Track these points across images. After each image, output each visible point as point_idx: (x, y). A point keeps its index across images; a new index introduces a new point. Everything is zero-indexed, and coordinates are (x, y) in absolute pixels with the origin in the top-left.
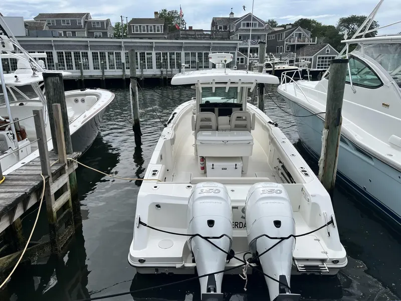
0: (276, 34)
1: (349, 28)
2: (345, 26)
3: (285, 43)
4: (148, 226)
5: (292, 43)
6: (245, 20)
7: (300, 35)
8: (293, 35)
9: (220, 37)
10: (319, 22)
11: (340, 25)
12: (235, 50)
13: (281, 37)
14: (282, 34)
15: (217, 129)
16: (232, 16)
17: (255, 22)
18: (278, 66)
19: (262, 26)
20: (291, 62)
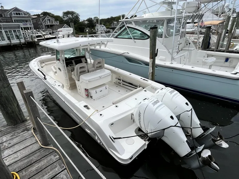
0: (36, 19)
1: (68, 17)
2: (66, 16)
3: (43, 24)
4: (123, 138)
5: (47, 24)
6: (14, 11)
7: (49, 20)
8: (46, 20)
9: (5, 21)
10: (53, 14)
11: (64, 15)
12: (20, 29)
13: (40, 21)
14: (39, 19)
15: (88, 72)
16: (2, 8)
17: (21, 12)
18: (46, 36)
19: (26, 15)
20: (50, 34)
